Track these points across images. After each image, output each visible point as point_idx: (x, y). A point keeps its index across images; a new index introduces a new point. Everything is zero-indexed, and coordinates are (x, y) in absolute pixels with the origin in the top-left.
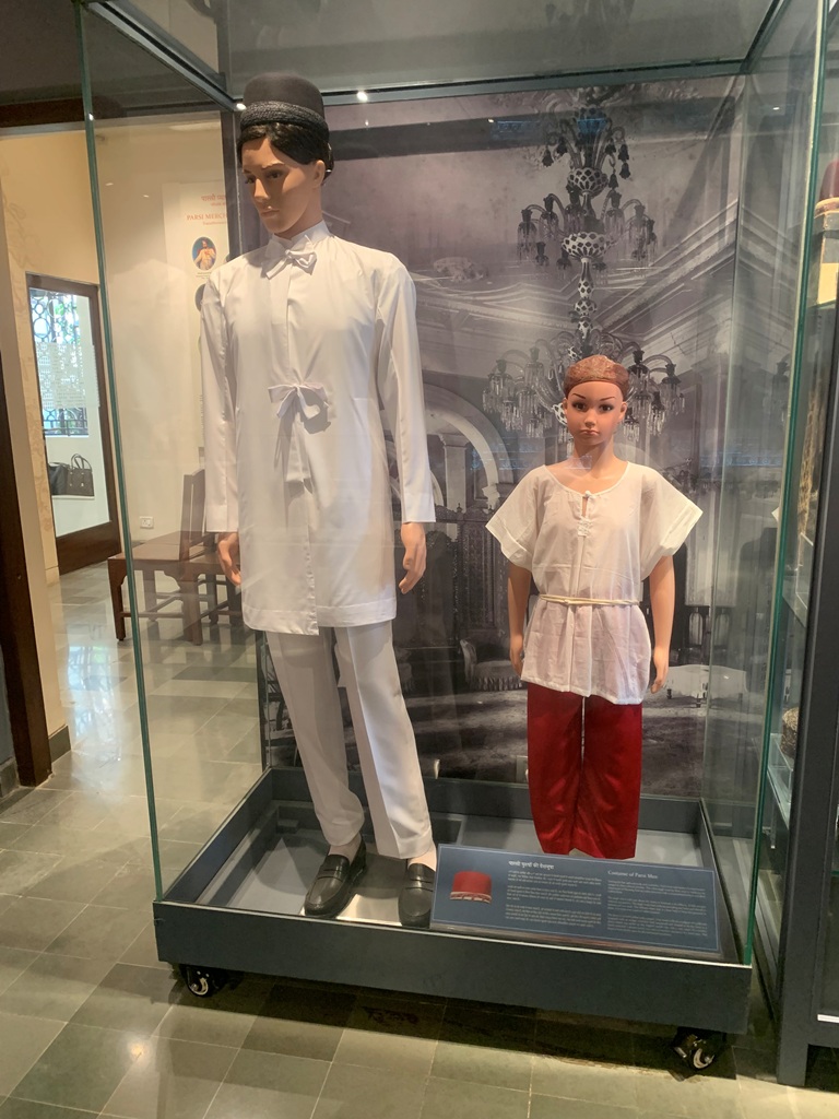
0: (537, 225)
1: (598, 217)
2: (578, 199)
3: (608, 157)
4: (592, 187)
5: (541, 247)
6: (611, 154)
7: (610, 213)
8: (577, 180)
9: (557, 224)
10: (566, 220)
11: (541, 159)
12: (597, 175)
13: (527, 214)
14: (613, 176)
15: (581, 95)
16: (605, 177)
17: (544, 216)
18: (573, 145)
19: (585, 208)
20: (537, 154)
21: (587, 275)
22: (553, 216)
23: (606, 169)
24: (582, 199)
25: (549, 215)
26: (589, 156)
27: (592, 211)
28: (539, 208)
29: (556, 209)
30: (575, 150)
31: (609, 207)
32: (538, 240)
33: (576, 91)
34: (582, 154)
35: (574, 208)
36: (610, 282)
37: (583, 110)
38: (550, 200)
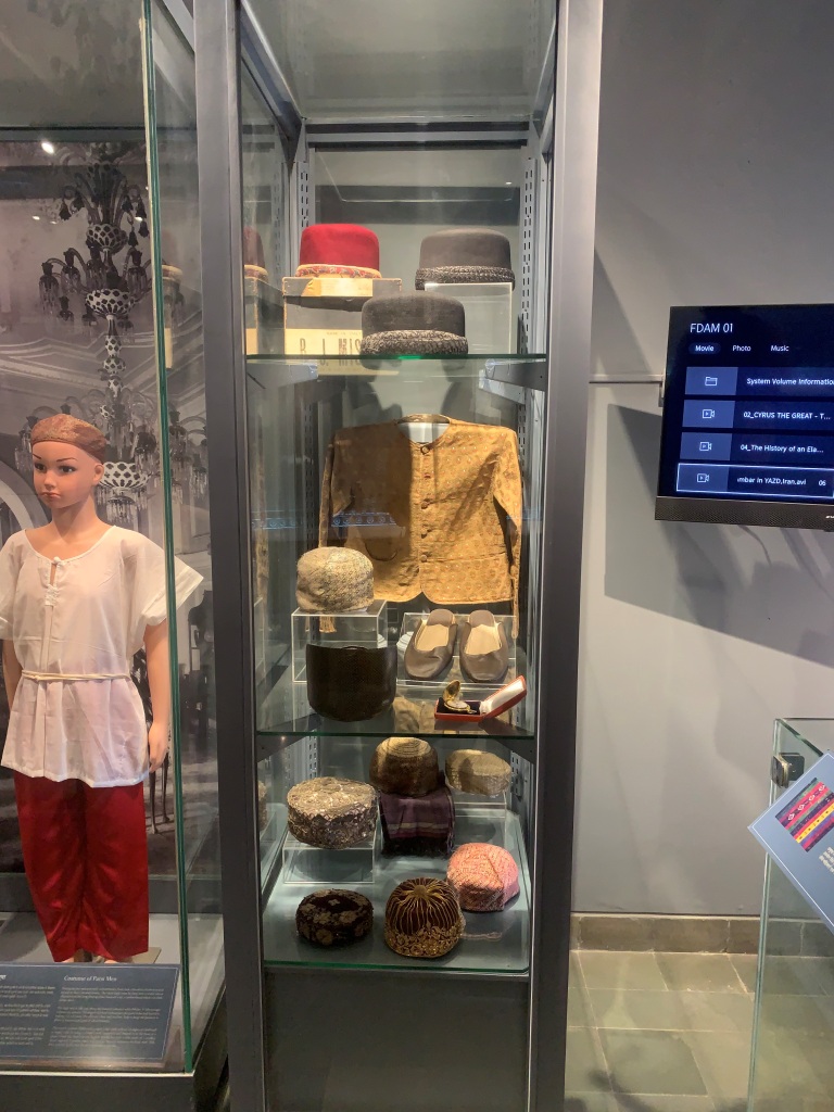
0: (59, 279)
1: (120, 274)
2: (99, 256)
3: (126, 214)
4: (112, 244)
5: (65, 302)
6: (128, 212)
7: (131, 270)
8: (96, 236)
9: (79, 278)
10: (88, 275)
11: (58, 211)
12: (116, 231)
13: (47, 267)
14: (132, 234)
15: (94, 151)
16: (124, 234)
17: (66, 270)
18: (89, 200)
19: (106, 265)
20: (55, 206)
21: (113, 332)
22: (75, 271)
23: (125, 226)
24: (102, 255)
25: (69, 269)
26: (107, 213)
27: (114, 269)
28: (60, 262)
29: (77, 264)
30: (92, 205)
31: (131, 264)
32: (61, 295)
33: (88, 146)
34: (100, 209)
35: (95, 264)
36: (136, 341)
37: (97, 166)
38: (70, 254)
